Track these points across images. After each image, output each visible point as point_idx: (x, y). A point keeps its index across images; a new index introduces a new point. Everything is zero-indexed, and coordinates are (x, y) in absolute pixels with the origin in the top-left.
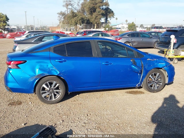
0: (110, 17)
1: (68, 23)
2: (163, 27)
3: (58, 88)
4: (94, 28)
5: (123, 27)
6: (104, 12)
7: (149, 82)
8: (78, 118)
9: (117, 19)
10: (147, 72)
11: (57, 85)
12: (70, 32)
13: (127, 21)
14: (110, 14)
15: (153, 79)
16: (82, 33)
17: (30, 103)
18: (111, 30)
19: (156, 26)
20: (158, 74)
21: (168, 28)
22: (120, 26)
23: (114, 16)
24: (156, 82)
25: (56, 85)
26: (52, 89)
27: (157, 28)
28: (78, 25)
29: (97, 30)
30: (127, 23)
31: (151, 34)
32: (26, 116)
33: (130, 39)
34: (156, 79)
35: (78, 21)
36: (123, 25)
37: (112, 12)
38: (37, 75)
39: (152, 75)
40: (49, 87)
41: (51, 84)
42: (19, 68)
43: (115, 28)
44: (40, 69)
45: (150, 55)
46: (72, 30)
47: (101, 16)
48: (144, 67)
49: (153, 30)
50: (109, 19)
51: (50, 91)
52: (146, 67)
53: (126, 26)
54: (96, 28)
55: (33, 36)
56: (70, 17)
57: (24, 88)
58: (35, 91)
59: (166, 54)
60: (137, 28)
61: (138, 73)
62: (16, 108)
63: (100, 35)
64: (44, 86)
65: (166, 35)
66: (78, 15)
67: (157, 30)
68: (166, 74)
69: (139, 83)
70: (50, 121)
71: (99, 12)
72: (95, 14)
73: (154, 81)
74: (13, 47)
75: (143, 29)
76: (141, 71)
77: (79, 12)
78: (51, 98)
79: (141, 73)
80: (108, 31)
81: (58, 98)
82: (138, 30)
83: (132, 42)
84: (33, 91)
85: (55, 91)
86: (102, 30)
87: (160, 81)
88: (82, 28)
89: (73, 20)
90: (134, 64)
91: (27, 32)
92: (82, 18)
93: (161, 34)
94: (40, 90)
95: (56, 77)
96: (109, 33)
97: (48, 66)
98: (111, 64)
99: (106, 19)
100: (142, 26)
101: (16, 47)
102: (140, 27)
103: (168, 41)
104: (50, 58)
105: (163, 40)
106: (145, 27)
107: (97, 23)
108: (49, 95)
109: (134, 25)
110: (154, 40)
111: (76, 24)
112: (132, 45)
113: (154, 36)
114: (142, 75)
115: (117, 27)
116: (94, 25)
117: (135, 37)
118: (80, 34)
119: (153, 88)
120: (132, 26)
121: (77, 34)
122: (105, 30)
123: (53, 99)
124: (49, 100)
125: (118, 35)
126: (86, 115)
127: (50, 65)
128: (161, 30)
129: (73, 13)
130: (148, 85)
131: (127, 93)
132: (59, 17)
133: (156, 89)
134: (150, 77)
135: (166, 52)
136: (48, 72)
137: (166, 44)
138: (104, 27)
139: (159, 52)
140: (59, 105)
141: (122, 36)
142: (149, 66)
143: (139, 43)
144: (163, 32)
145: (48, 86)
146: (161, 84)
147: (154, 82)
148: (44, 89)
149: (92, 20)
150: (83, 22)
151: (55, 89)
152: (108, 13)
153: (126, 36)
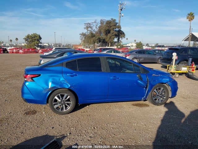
0: (122, 38)
1: (88, 42)
2: (165, 46)
3: (69, 100)
4: (108, 46)
5: (132, 46)
6: (117, 33)
7: (153, 96)
8: (84, 132)
9: (127, 39)
10: (152, 86)
11: (69, 97)
12: (89, 49)
13: (135, 41)
14: (122, 35)
15: (158, 93)
16: (98, 49)
17: (44, 113)
18: (122, 48)
19: (159, 45)
20: (162, 88)
21: (169, 47)
22: (129, 45)
23: (125, 37)
24: (160, 96)
25: (67, 97)
26: (64, 101)
27: (160, 46)
28: (96, 43)
29: (111, 47)
30: (136, 42)
31: (155, 52)
32: (37, 127)
33: (138, 55)
34: (160, 93)
35: (95, 40)
36: (132, 44)
37: (124, 33)
38: (50, 87)
39: (156, 90)
40: (61, 99)
41: (62, 96)
42: (33, 81)
43: (125, 46)
44: (53, 83)
45: (155, 71)
46: (91, 48)
47: (114, 36)
48: (150, 82)
49: (157, 48)
50: (120, 39)
51: (61, 103)
52: (152, 82)
53: (135, 45)
54: (110, 46)
55: (57, 51)
56: (89, 37)
57: (38, 99)
58: (47, 102)
59: (169, 69)
60: (144, 47)
61: (144, 88)
62: (30, 118)
63: (113, 52)
64: (56, 98)
65: (168, 53)
66: (96, 36)
67: (160, 48)
68: (169, 88)
69: (144, 97)
70: (58, 133)
71: (113, 33)
72: (109, 35)
73: (158, 94)
74: (39, 61)
75: (149, 48)
76: (147, 86)
77: (97, 33)
78: (62, 109)
79: (146, 88)
80: (120, 48)
81: (69, 109)
82: (145, 48)
83: (140, 58)
84: (46, 103)
85: (66, 102)
86: (115, 47)
87: (164, 95)
88: (99, 46)
89: (92, 40)
90: (140, 79)
91: (54, 48)
92: (99, 38)
93: (164, 52)
94: (52, 101)
95: (67, 89)
96: (121, 51)
97: (60, 79)
98: (118, 78)
99: (119, 39)
100: (147, 45)
101: (41, 60)
102: (146, 45)
103: (170, 58)
104: (62, 72)
105: (165, 57)
106: (150, 45)
107: (111, 42)
108: (60, 106)
109: (141, 44)
110: (158, 57)
111: (95, 42)
112: (140, 60)
113: (157, 53)
114: (147, 90)
115: (127, 45)
116: (109, 44)
117: (141, 53)
118: (97, 51)
119: (157, 102)
120: (139, 45)
121: (95, 51)
122: (118, 47)
123: (65, 110)
124: (60, 111)
125: (128, 52)
126: (93, 128)
127: (62, 79)
128: (163, 48)
129: (92, 34)
130: (152, 98)
131: (134, 105)
132: (81, 37)
133: (160, 102)
134: (155, 91)
135: (168, 67)
136: (60, 86)
137: (168, 60)
138: (117, 46)
139: (162, 67)
140: (69, 115)
141: (131, 52)
142: (154, 81)
143: (145, 59)
144: (165, 50)
145: (59, 98)
146: (165, 97)
147: (158, 96)
148: (56, 100)
149: (107, 40)
150: (100, 41)
151: (66, 101)
152: (120, 34)
153: (134, 53)
